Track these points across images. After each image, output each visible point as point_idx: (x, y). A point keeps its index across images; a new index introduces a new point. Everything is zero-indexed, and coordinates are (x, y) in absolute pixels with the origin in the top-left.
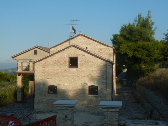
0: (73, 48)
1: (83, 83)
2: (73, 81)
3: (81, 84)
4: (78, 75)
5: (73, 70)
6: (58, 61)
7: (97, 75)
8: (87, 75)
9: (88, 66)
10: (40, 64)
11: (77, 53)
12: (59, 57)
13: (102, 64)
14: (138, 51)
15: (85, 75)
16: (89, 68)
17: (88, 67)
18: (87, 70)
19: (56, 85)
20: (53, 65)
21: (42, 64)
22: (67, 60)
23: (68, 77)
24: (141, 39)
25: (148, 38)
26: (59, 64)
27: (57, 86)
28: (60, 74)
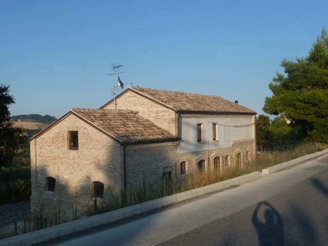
0: (72, 116)
1: (85, 177)
2: (73, 171)
3: (82, 178)
4: (79, 163)
5: (74, 152)
6: (55, 139)
7: (102, 163)
8: (90, 162)
9: (91, 147)
10: (37, 143)
11: (77, 124)
12: (57, 131)
13: (109, 145)
14: (296, 108)
15: (87, 163)
16: (92, 151)
17: (91, 149)
18: (90, 153)
19: (54, 177)
20: (50, 145)
21: (39, 143)
22: (66, 135)
23: (68, 165)
26: (57, 143)
27: (56, 179)
28: (58, 159)
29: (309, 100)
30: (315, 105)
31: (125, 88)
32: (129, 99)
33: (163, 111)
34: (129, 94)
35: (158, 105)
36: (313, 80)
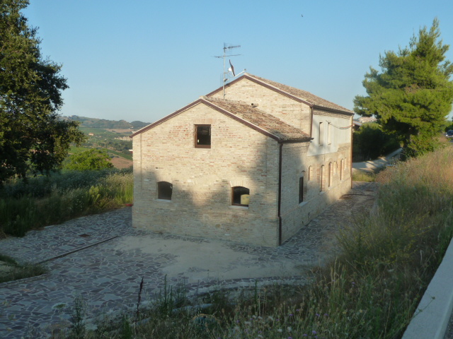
0: (202, 106)
1: (220, 181)
2: (201, 174)
3: (216, 183)
4: (212, 164)
5: (203, 152)
6: (173, 134)
7: (248, 164)
8: (229, 163)
9: (231, 145)
10: (143, 139)
11: (210, 116)
12: (177, 124)
13: (259, 142)
15: (225, 164)
16: (233, 149)
17: (231, 147)
18: (229, 152)
19: (171, 182)
20: (165, 141)
21: (146, 139)
22: (192, 130)
23: (193, 167)
24: (413, 83)
25: (430, 81)
26: (177, 140)
27: (173, 184)
28: (177, 159)
29: (418, 101)
30: (423, 106)
31: (237, 76)
32: (243, 89)
33: (293, 105)
34: (244, 82)
35: (286, 98)
36: (420, 78)
